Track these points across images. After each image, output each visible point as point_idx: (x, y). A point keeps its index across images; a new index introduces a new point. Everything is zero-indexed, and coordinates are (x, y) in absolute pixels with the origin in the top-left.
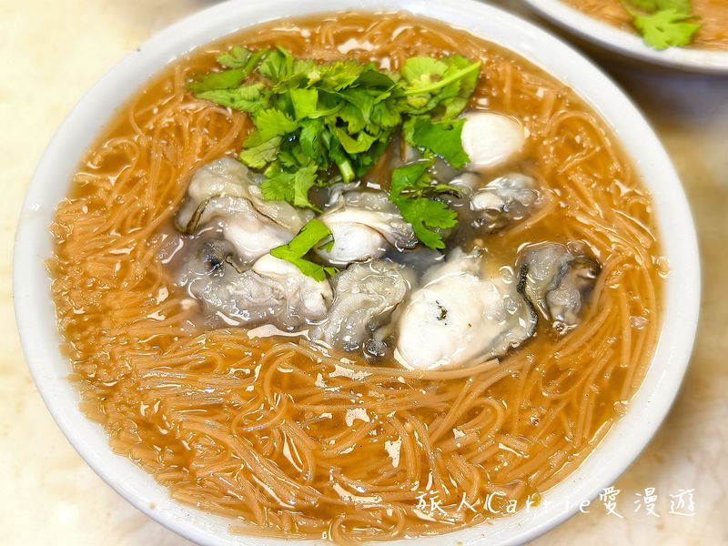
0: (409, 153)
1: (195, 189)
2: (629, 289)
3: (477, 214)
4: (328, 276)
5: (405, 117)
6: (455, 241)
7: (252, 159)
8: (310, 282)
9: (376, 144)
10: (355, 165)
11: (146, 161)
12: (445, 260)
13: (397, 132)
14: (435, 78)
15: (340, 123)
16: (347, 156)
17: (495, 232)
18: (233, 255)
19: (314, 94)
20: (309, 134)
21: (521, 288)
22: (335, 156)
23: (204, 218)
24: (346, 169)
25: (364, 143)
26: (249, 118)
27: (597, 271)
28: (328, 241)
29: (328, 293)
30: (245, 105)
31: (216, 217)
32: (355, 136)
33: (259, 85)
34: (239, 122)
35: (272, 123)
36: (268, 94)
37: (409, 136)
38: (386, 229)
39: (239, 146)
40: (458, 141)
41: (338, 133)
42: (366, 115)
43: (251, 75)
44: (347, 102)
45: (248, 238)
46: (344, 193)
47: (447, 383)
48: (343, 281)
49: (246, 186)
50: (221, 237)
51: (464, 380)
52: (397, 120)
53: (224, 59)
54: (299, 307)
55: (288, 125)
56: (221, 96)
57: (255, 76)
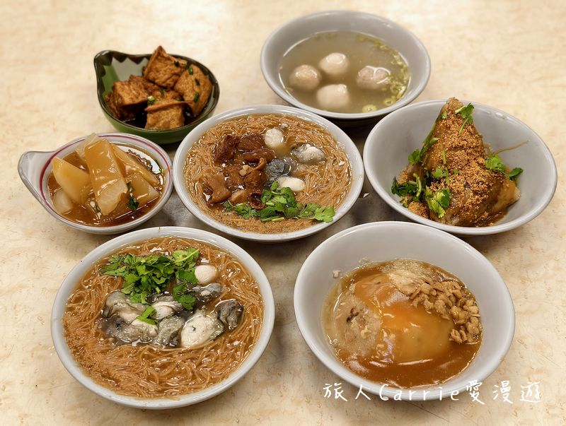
0: (178, 281)
1: (109, 303)
2: (253, 313)
3: (202, 298)
4: (156, 323)
5: (176, 270)
6: (196, 307)
7: (125, 291)
8: (150, 326)
9: (167, 281)
10: (161, 287)
11: (90, 297)
12: (194, 313)
13: (174, 275)
14: (184, 256)
15: (154, 275)
16: (158, 285)
17: (209, 302)
18: (124, 321)
19: (144, 267)
20: (144, 280)
21: (218, 318)
22: (154, 286)
23: (113, 312)
24: (158, 290)
25: (163, 280)
26: (123, 278)
27: (242, 309)
28: (154, 313)
29: (157, 328)
30: (121, 274)
31: (117, 311)
32: (159, 279)
33: (125, 267)
34: (119, 280)
35: (131, 278)
36: (128, 269)
37: (177, 276)
38: (173, 306)
39: (120, 288)
40: (194, 276)
41: (153, 278)
42: (162, 271)
43: (121, 264)
44: (156, 268)
45: (128, 316)
46: (158, 297)
47: (198, 350)
48: (161, 324)
49: (125, 299)
50: (119, 317)
51: (203, 348)
52: (173, 272)
53: (111, 260)
54: (148, 334)
55: (136, 278)
56: (112, 273)
57: (123, 264)
